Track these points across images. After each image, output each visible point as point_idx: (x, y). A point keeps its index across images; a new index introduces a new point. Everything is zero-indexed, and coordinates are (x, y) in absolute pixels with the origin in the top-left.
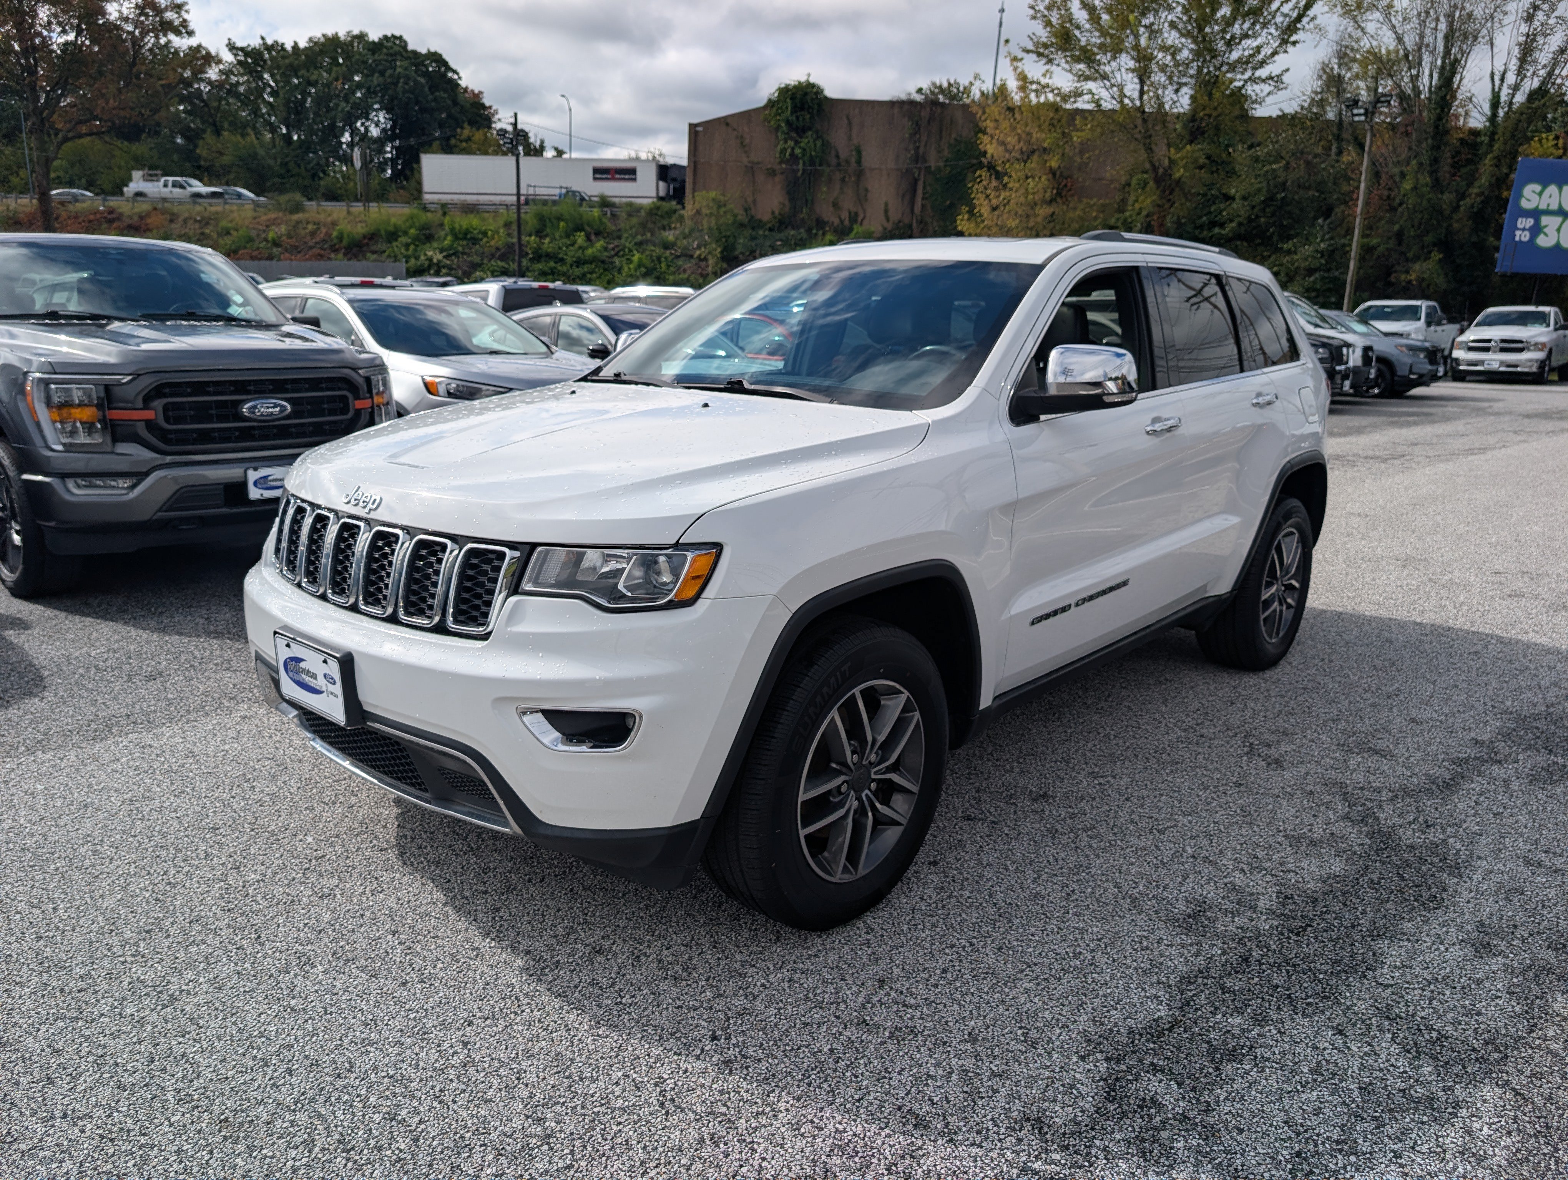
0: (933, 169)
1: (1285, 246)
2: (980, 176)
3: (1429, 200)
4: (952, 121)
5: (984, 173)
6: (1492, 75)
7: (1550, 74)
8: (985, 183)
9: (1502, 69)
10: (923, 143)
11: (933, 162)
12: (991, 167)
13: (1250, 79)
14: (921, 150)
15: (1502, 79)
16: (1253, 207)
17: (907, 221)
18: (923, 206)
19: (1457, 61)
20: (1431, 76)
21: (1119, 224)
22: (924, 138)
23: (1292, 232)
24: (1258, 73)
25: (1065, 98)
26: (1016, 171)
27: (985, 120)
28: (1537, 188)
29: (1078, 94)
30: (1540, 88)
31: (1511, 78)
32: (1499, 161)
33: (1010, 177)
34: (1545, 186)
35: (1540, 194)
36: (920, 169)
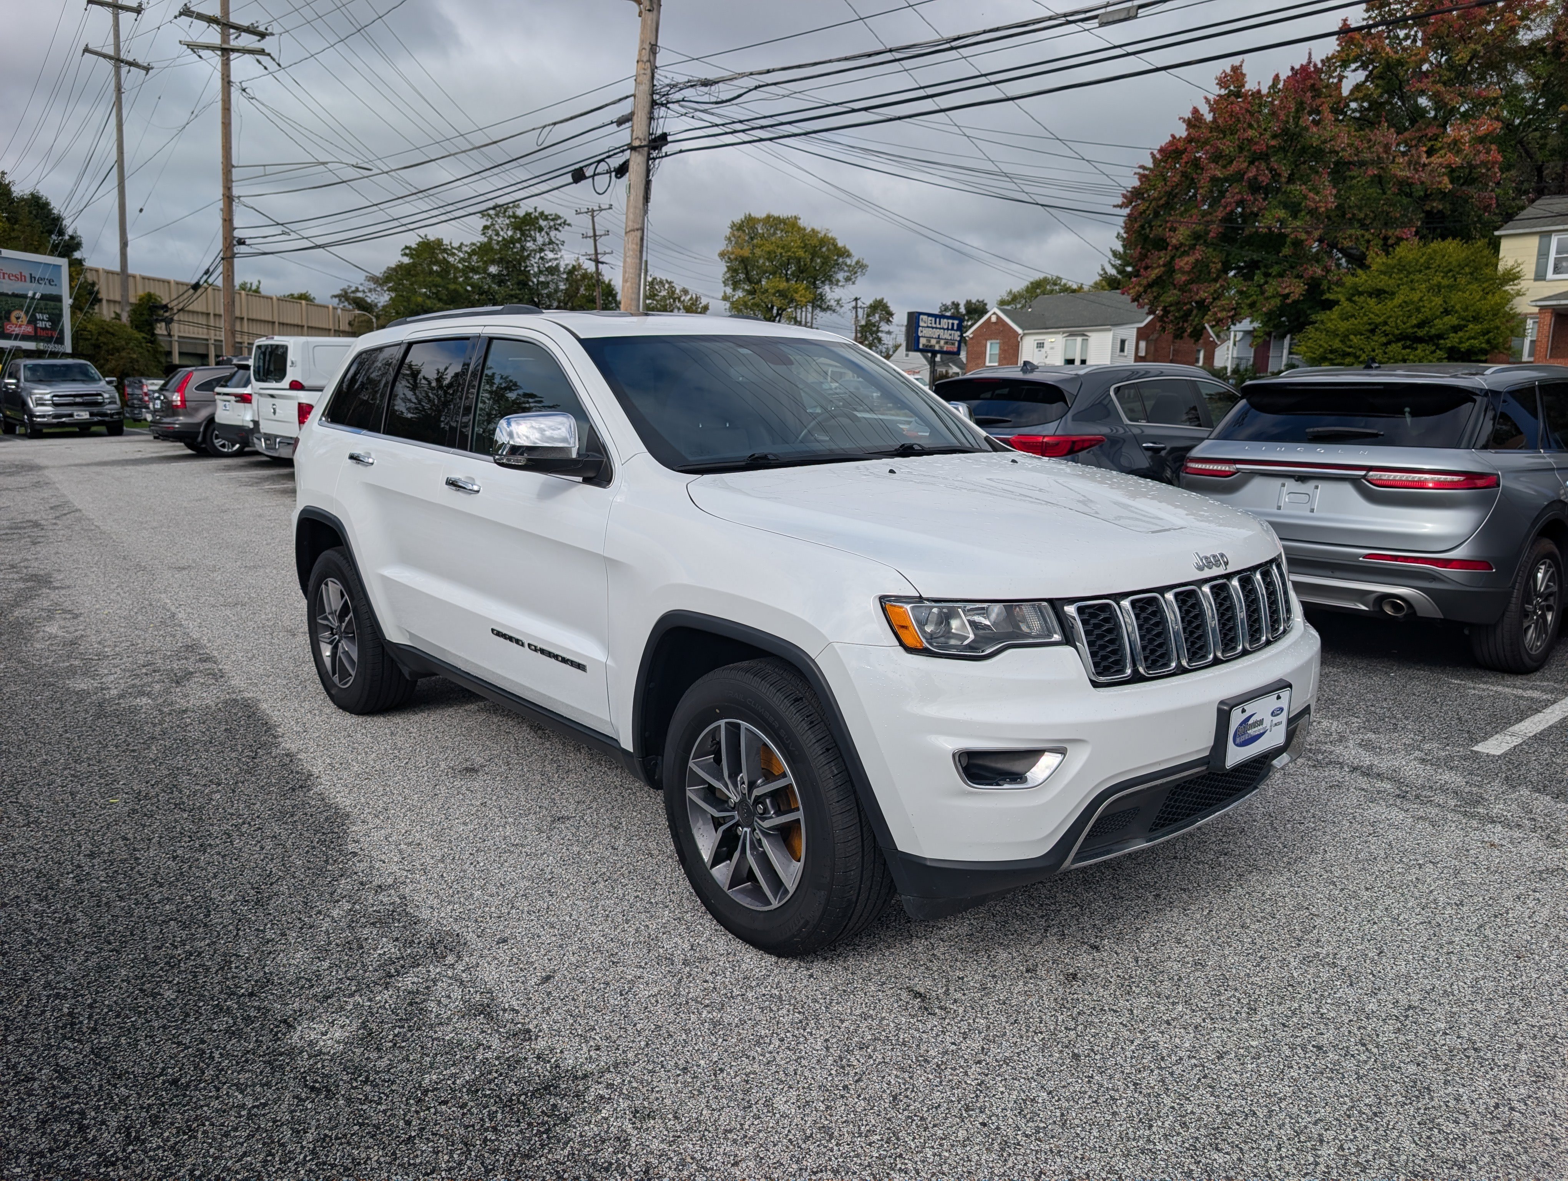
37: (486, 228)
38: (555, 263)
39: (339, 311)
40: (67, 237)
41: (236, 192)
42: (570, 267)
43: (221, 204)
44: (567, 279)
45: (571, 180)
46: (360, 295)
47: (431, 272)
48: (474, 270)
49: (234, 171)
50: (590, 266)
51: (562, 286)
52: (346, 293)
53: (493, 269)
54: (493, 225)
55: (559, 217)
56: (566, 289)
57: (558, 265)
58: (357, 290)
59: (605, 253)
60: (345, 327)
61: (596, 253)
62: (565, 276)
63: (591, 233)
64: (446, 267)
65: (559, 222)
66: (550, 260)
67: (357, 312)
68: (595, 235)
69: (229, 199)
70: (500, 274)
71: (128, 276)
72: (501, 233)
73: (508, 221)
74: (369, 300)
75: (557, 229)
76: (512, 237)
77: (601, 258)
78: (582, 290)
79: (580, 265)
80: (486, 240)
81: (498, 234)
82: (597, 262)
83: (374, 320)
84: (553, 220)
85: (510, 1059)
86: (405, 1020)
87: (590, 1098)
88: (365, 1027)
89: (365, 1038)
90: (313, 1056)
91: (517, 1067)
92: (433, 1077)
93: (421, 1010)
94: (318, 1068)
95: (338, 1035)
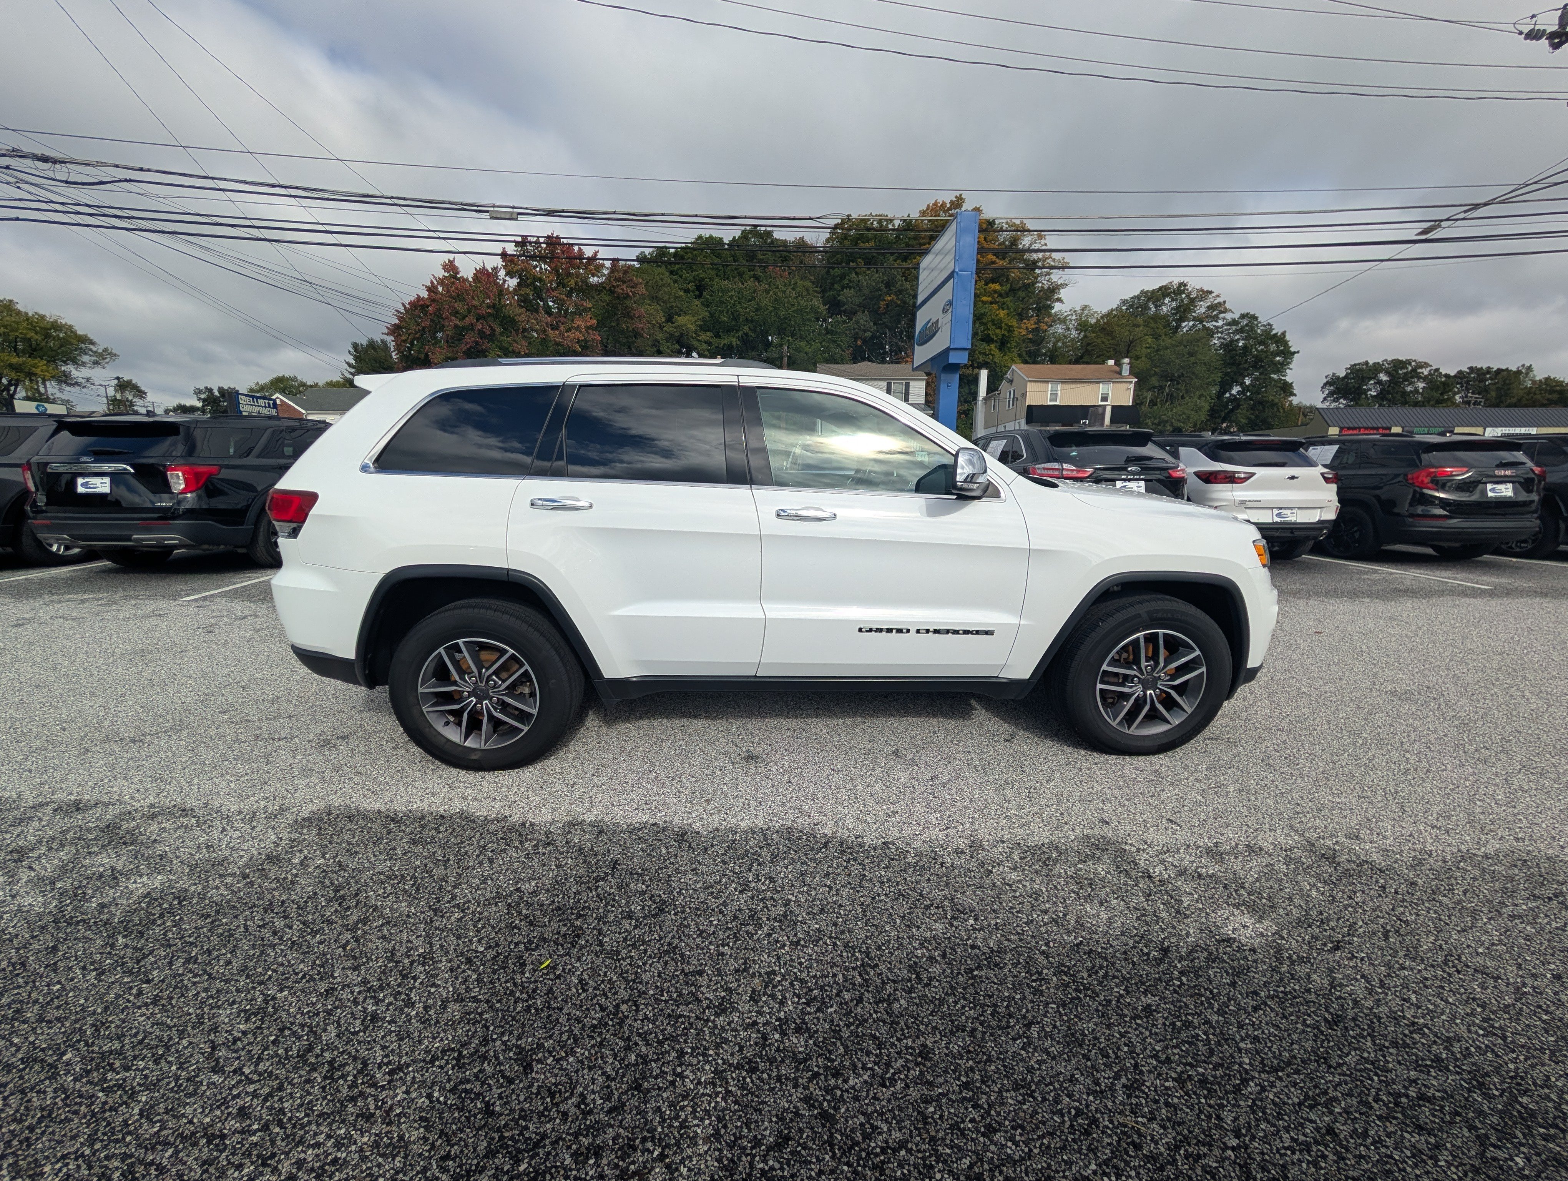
85: (1288, 861)
86: (1225, 887)
87: (1337, 848)
88: (1234, 905)
89: (1252, 909)
90: (1283, 938)
91: (1298, 861)
92: (1314, 893)
93: (1211, 877)
94: (1304, 940)
95: (1247, 920)
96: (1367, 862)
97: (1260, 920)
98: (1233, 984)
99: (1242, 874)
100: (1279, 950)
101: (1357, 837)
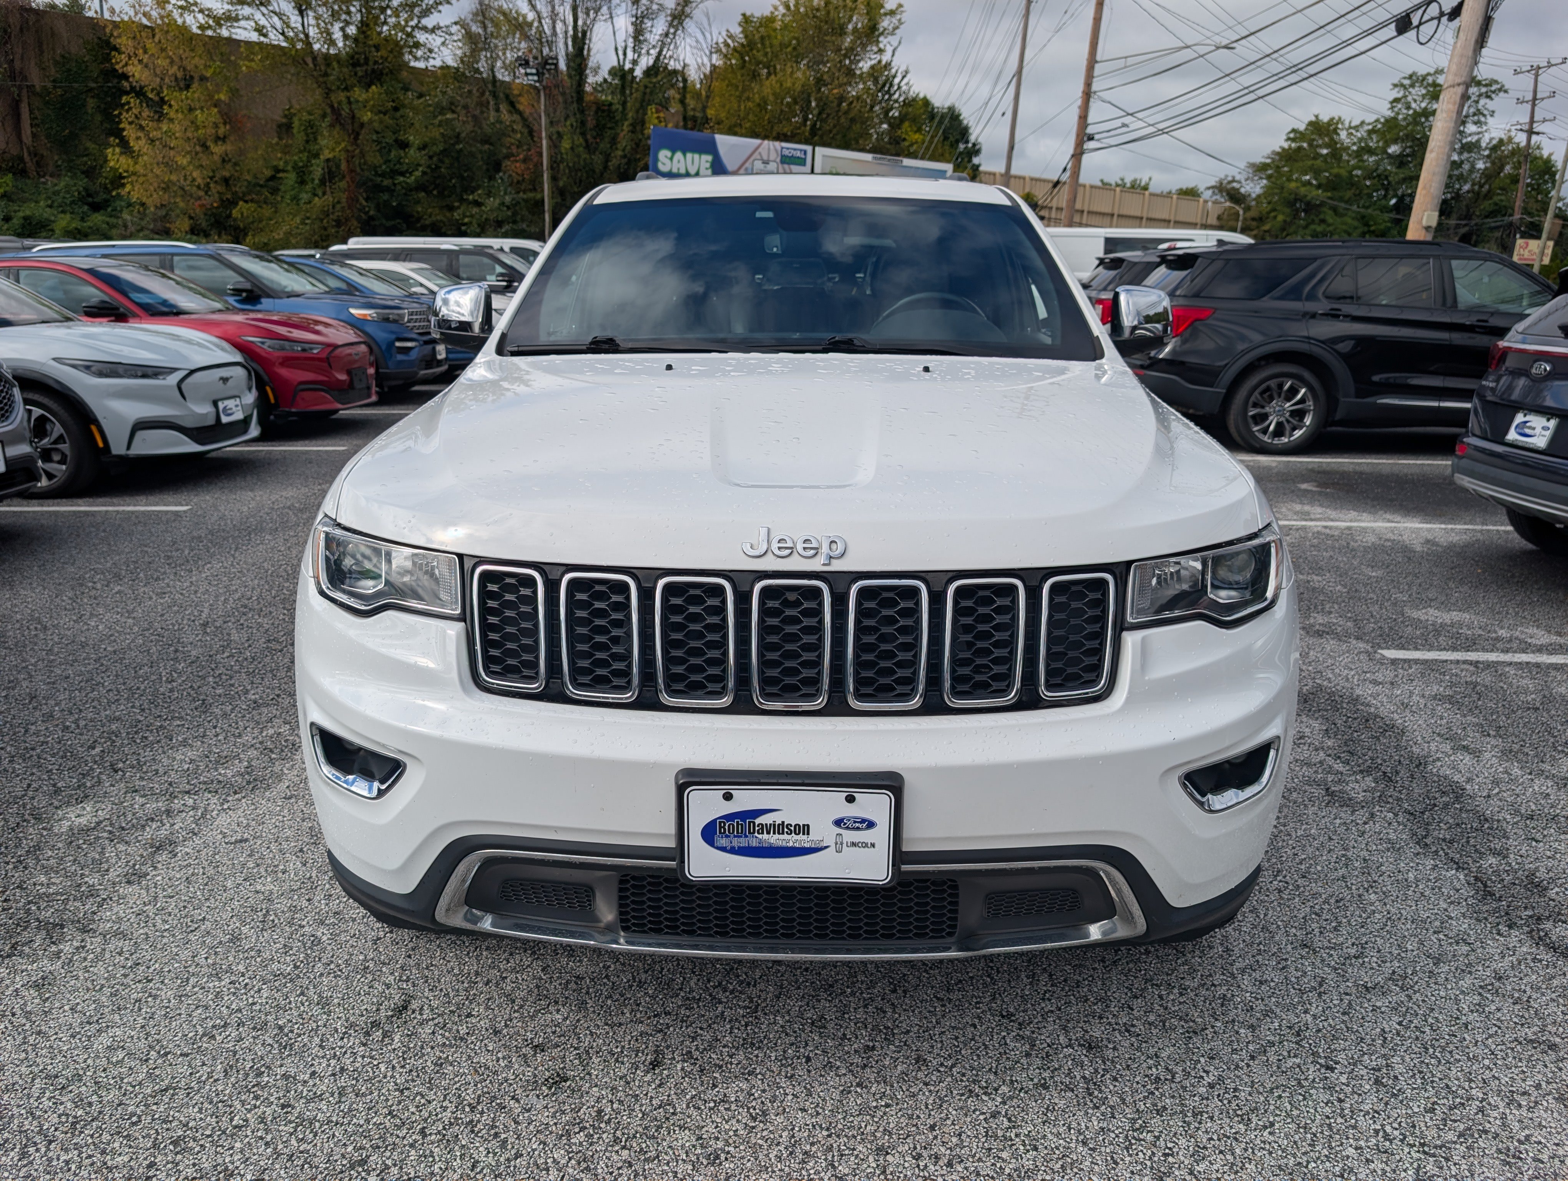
0: (38, 89)
1: (471, 197)
2: (128, 103)
3: (585, 159)
4: (53, 34)
5: (133, 101)
6: (616, 49)
7: (660, 53)
8: (135, 111)
9: (623, 44)
10: (18, 56)
11: (36, 79)
12: (139, 93)
13: (417, 26)
14: (17, 64)
15: (625, 54)
16: (431, 157)
17: (15, 152)
18: (34, 135)
19: (584, 33)
20: (566, 44)
21: (289, 168)
22: (19, 51)
23: (474, 184)
24: (425, 22)
25: (218, 21)
26: (176, 99)
27: (119, 36)
28: (668, 153)
29: (230, 18)
30: (654, 65)
31: (630, 55)
32: (635, 127)
33: (170, 106)
34: (674, 152)
35: (671, 159)
36: (20, 88)
37: (1396, 100)
38: (1474, 139)
39: (1210, 204)
40: (970, 145)
41: (1094, 87)
42: (1494, 142)
43: (1079, 102)
44: (1488, 156)
45: (1395, 34)
46: (1235, 185)
47: (1318, 156)
48: (1370, 151)
49: (1097, 66)
50: (1521, 139)
51: (1480, 165)
52: (1221, 184)
53: (1393, 149)
54: (1405, 97)
55: (1496, 82)
56: (1486, 169)
57: (1478, 141)
58: (1233, 181)
59: (1544, 121)
60: (1212, 220)
61: (1532, 121)
62: (1486, 153)
63: (1529, 97)
64: (1337, 151)
65: (1494, 88)
66: (1470, 135)
67: (1228, 204)
68: (1535, 99)
69: (1088, 95)
70: (1401, 155)
71: (1011, 177)
72: (1414, 105)
73: (1424, 91)
74: (1243, 190)
75: (1488, 97)
76: (1426, 108)
77: (1537, 127)
78: (1508, 169)
79: (1510, 139)
80: (1392, 115)
81: (1408, 108)
82: (1531, 132)
83: (1241, 212)
84: (1486, 85)
85: (92, 893)
86: (123, 829)
87: (54, 948)
88: (101, 822)
89: (86, 831)
90: (43, 829)
91: (82, 898)
92: (43, 879)
93: (143, 826)
94: (27, 839)
95: (83, 821)
96: (9, 956)
97: (71, 829)
98: (54, 785)
99: (122, 847)
100: (38, 819)
101: (37, 986)
